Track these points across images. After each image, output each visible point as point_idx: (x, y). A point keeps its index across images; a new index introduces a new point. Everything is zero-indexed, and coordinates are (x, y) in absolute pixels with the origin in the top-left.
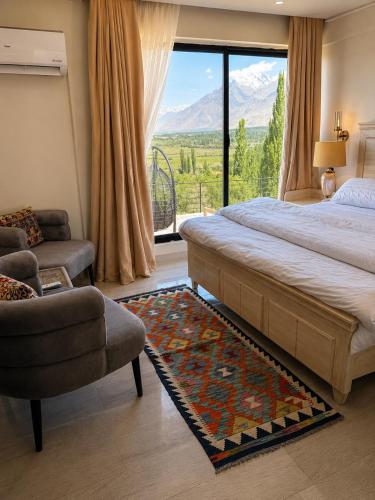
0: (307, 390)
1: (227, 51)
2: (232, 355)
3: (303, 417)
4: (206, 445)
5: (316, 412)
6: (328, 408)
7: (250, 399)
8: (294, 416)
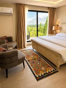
0: (52, 66)
1: (37, 12)
2: (39, 60)
3: (51, 71)
4: (35, 76)
5: (54, 70)
6: (56, 70)
7: (43, 68)
8: (50, 71)
